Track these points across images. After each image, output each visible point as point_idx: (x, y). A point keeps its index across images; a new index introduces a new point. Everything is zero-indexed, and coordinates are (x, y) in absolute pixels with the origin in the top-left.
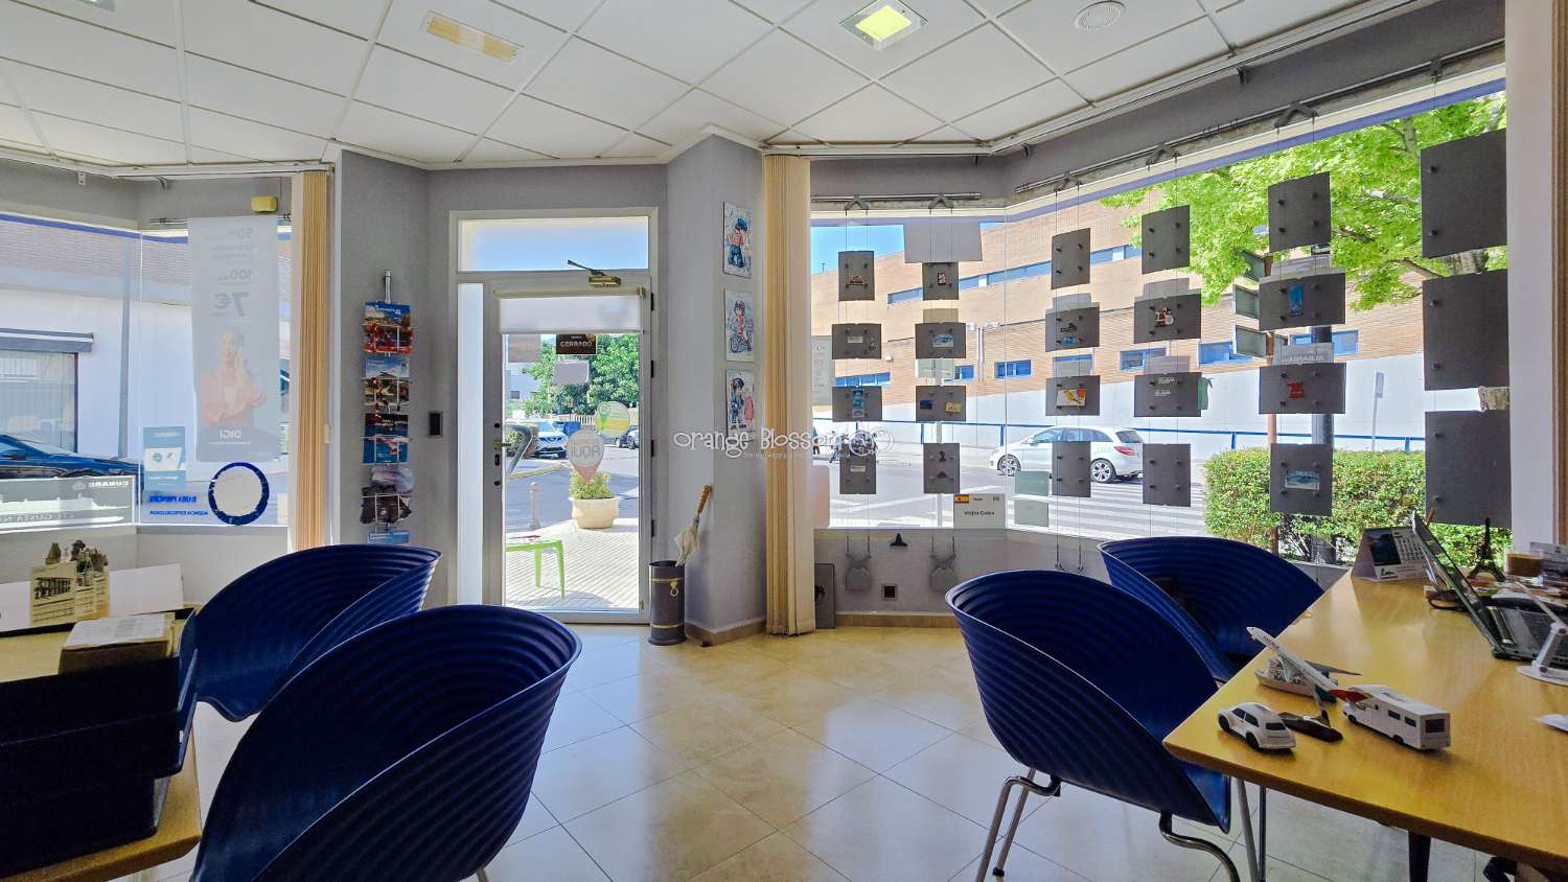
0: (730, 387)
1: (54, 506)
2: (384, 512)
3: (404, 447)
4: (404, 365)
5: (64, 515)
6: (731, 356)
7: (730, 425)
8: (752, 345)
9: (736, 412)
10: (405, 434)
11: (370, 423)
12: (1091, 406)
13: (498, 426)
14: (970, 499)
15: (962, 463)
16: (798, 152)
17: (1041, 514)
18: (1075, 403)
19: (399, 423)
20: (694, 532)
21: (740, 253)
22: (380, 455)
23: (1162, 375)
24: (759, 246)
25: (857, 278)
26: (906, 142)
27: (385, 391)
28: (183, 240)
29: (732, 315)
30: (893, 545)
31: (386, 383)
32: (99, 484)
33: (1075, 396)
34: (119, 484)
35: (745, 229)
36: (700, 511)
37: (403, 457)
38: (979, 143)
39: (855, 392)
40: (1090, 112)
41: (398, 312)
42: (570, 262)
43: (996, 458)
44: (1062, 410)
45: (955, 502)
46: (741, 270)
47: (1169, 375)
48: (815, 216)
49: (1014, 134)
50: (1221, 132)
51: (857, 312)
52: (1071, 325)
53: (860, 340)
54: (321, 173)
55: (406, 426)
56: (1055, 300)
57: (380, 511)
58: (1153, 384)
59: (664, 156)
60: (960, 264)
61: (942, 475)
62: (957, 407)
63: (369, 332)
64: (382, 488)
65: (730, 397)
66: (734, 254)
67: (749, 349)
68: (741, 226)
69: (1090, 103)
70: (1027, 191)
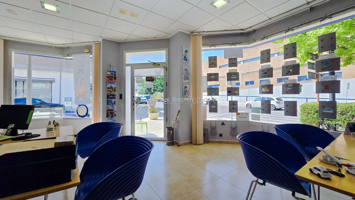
0: (184, 88)
1: (48, 113)
2: (111, 115)
3: (115, 101)
4: (115, 84)
5: (50, 115)
6: (184, 81)
7: (184, 96)
8: (189, 78)
9: (185, 94)
10: (115, 99)
11: (108, 96)
12: (271, 92)
13: (134, 97)
14: (240, 114)
15: (238, 106)
16: (199, 34)
17: (258, 118)
18: (267, 91)
19: (114, 96)
20: (176, 121)
21: (186, 58)
22: (110, 103)
23: (289, 84)
24: (190, 56)
25: (213, 62)
26: (225, 30)
27: (111, 90)
28: (72, 59)
29: (184, 72)
30: (221, 124)
31: (111, 88)
32: (56, 109)
33: (267, 90)
34: (60, 109)
35: (187, 52)
36: (177, 116)
37: (115, 104)
38: (242, 30)
39: (212, 89)
40: (270, 21)
41: (113, 73)
42: (149, 61)
43: (245, 104)
44: (263, 93)
45: (237, 115)
46: (186, 61)
47: (291, 84)
48: (203, 48)
49: (251, 27)
50: (305, 24)
51: (213, 70)
52: (266, 72)
53: (214, 77)
54: (98, 44)
55: (115, 97)
56: (261, 66)
57: (110, 115)
58: (287, 86)
59: (169, 37)
60: (238, 58)
61: (233, 108)
62: (237, 92)
63: (108, 77)
64: (111, 110)
65: (184, 90)
66: (184, 58)
67: (188, 79)
68: (186, 51)
69: (270, 19)
70: (254, 41)
